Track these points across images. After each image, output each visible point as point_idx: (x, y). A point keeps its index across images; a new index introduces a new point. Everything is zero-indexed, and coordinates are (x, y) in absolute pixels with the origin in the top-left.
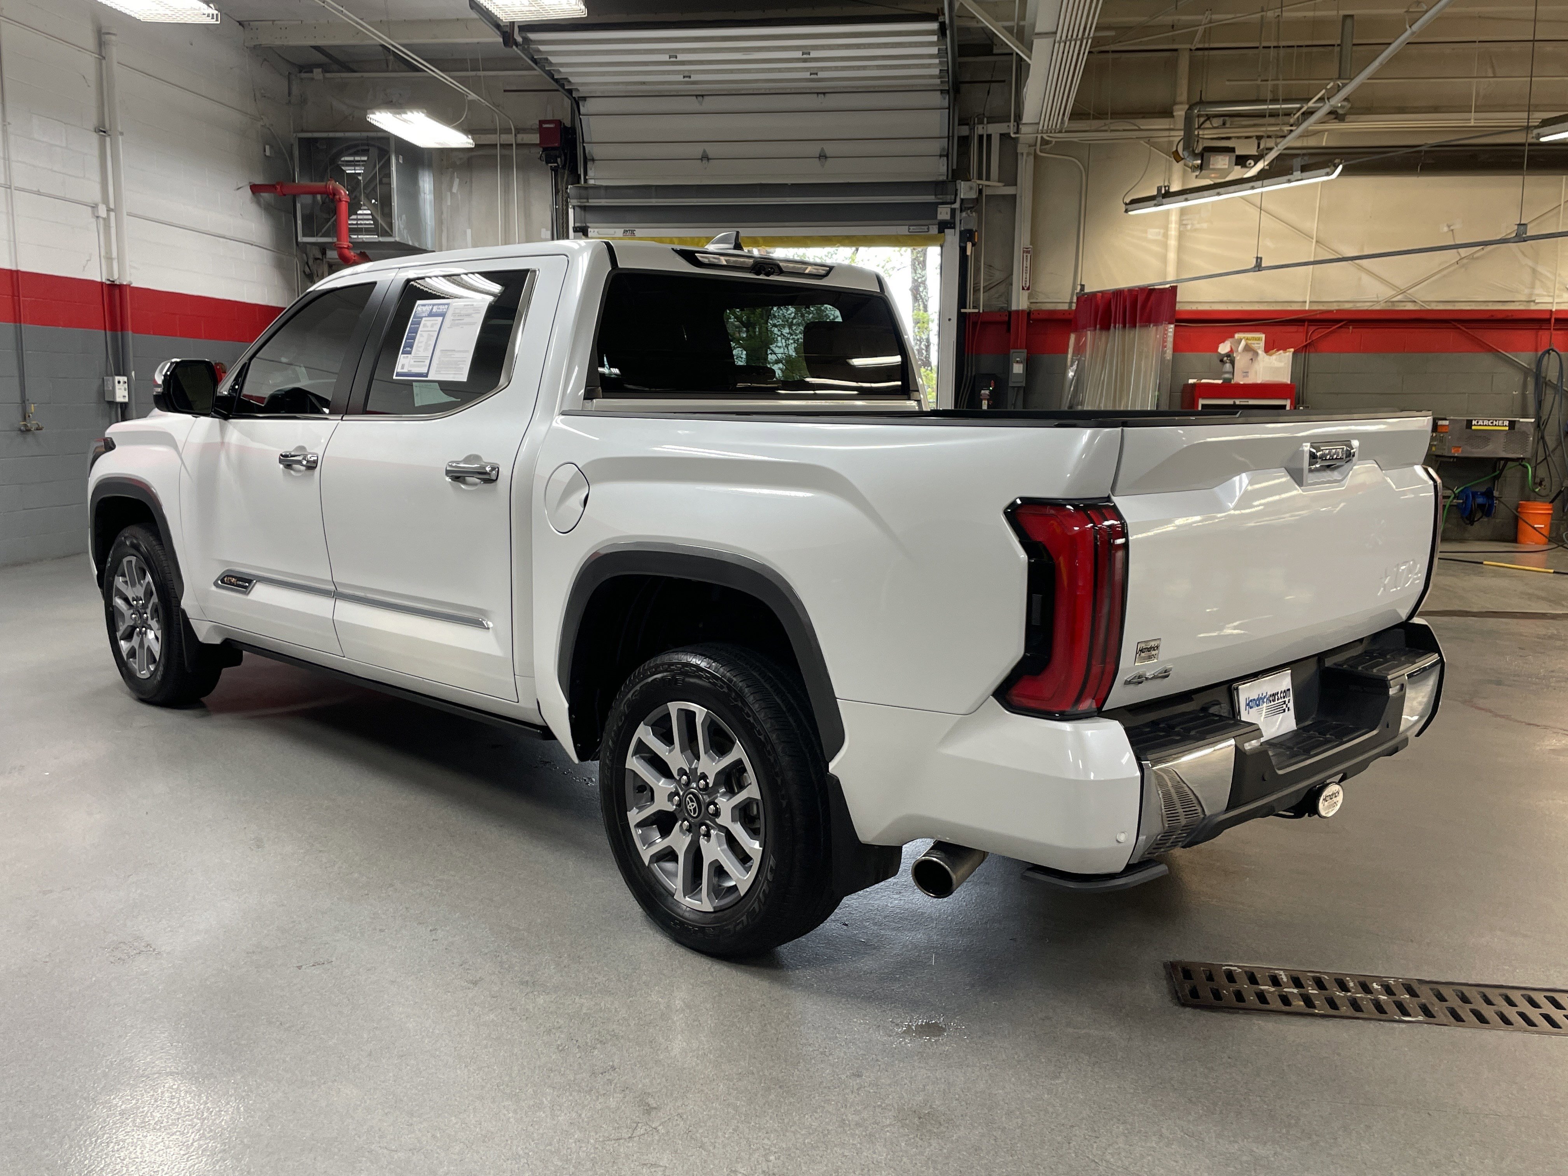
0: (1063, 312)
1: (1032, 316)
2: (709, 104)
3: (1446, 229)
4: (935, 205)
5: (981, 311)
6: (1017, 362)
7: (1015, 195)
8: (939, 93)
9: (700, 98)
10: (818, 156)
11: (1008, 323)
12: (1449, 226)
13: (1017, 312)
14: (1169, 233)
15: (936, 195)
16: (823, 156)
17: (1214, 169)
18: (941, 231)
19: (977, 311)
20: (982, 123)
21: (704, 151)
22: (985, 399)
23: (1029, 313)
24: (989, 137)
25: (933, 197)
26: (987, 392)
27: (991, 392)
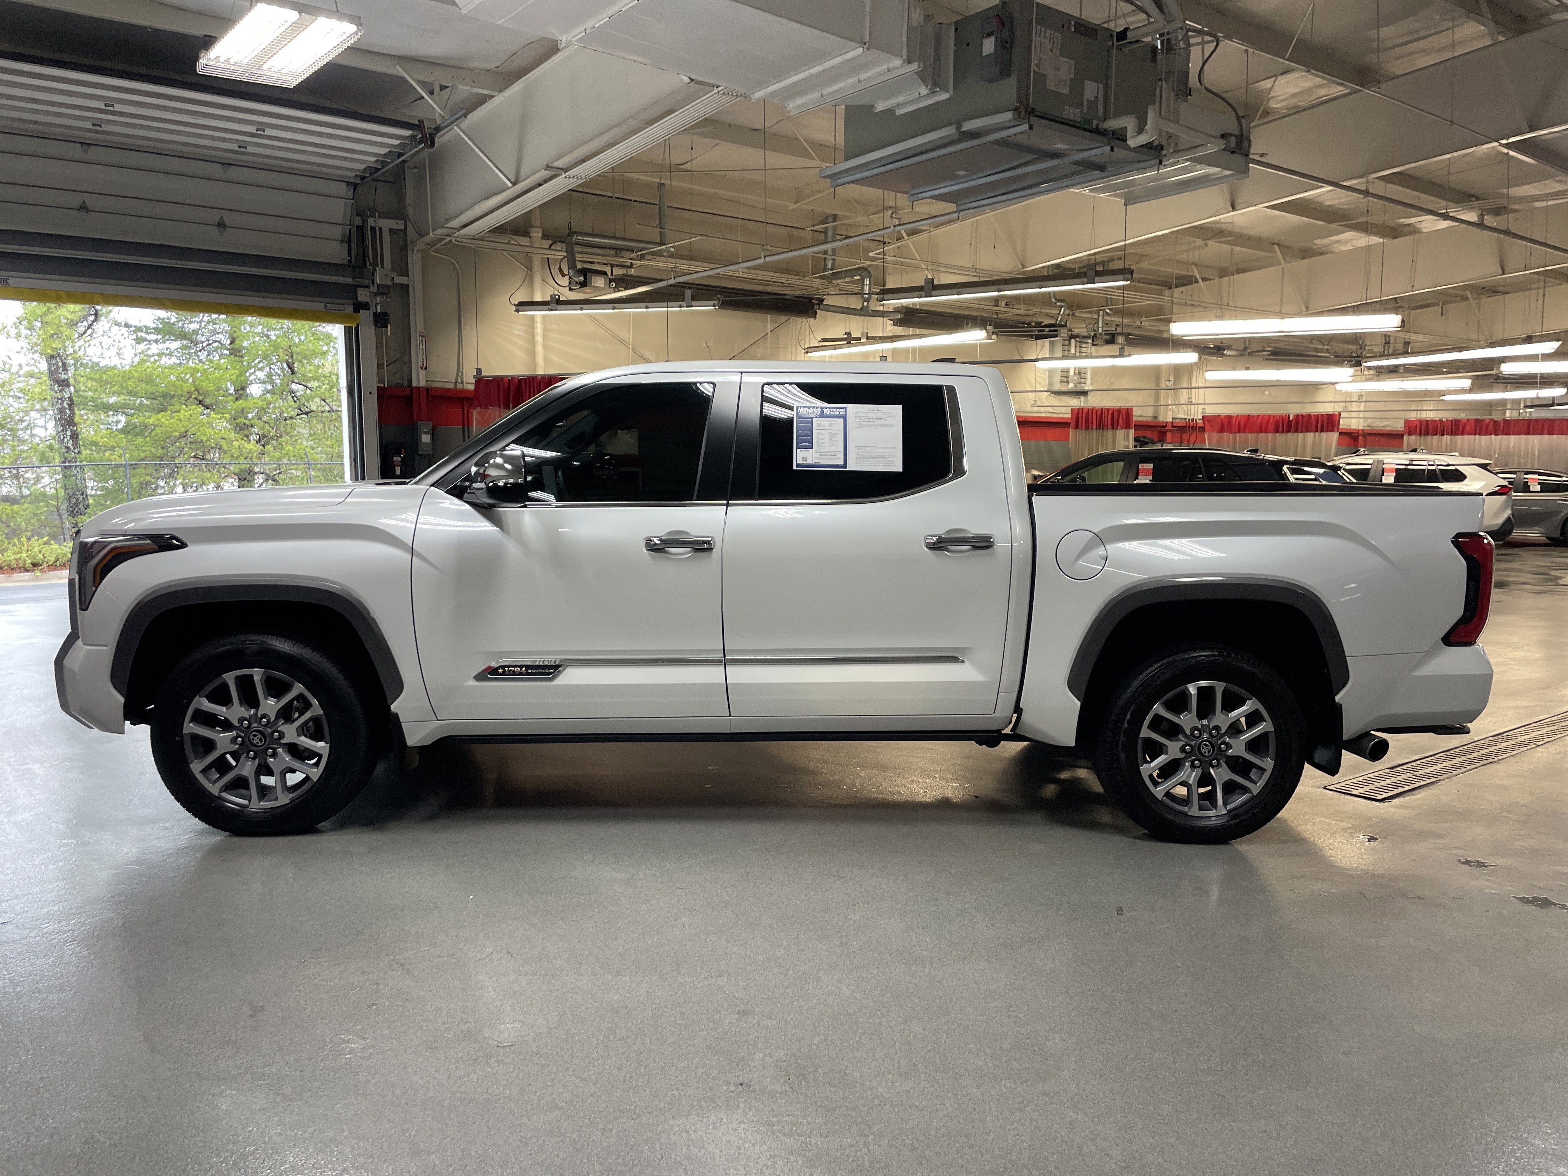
0: (448, 390)
1: (430, 393)
2: (94, 154)
3: (705, 345)
4: (355, 287)
5: (386, 386)
6: (425, 433)
7: (408, 285)
8: (345, 184)
9: (86, 147)
10: (216, 222)
11: (411, 397)
12: (706, 343)
13: (418, 388)
14: (536, 331)
15: (354, 278)
16: (221, 225)
17: (594, 286)
18: (357, 311)
19: (382, 385)
20: (374, 217)
21: (84, 202)
22: (398, 466)
23: (427, 390)
24: (380, 229)
25: (351, 279)
26: (399, 459)
27: (402, 458)
